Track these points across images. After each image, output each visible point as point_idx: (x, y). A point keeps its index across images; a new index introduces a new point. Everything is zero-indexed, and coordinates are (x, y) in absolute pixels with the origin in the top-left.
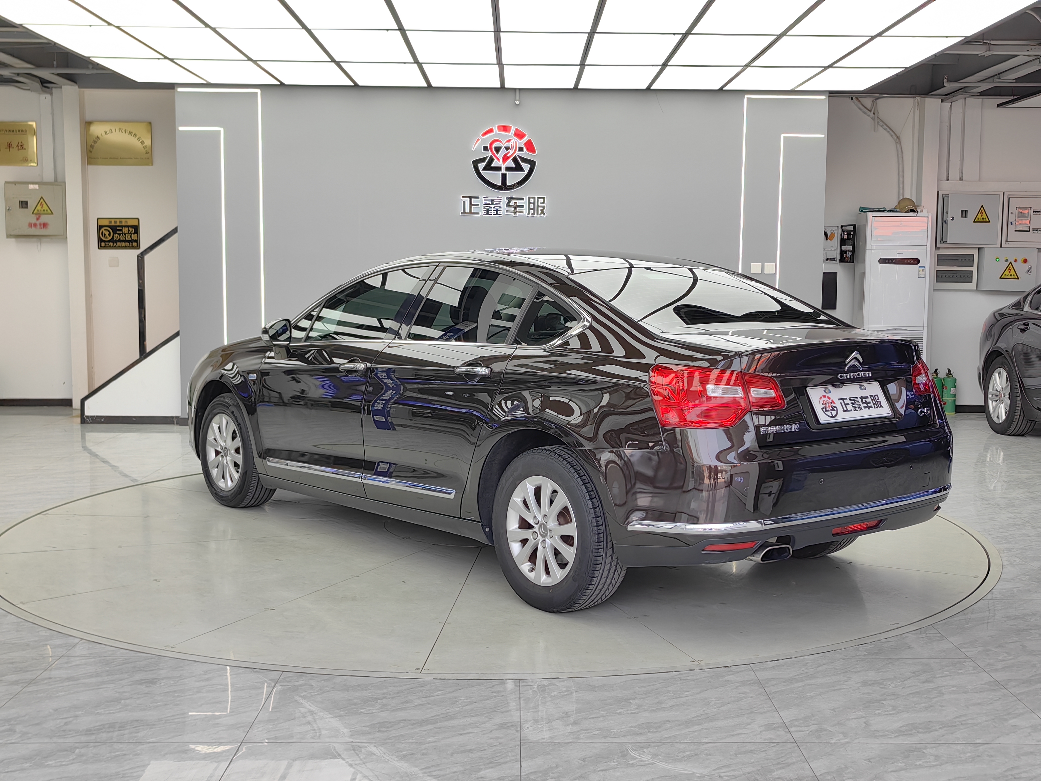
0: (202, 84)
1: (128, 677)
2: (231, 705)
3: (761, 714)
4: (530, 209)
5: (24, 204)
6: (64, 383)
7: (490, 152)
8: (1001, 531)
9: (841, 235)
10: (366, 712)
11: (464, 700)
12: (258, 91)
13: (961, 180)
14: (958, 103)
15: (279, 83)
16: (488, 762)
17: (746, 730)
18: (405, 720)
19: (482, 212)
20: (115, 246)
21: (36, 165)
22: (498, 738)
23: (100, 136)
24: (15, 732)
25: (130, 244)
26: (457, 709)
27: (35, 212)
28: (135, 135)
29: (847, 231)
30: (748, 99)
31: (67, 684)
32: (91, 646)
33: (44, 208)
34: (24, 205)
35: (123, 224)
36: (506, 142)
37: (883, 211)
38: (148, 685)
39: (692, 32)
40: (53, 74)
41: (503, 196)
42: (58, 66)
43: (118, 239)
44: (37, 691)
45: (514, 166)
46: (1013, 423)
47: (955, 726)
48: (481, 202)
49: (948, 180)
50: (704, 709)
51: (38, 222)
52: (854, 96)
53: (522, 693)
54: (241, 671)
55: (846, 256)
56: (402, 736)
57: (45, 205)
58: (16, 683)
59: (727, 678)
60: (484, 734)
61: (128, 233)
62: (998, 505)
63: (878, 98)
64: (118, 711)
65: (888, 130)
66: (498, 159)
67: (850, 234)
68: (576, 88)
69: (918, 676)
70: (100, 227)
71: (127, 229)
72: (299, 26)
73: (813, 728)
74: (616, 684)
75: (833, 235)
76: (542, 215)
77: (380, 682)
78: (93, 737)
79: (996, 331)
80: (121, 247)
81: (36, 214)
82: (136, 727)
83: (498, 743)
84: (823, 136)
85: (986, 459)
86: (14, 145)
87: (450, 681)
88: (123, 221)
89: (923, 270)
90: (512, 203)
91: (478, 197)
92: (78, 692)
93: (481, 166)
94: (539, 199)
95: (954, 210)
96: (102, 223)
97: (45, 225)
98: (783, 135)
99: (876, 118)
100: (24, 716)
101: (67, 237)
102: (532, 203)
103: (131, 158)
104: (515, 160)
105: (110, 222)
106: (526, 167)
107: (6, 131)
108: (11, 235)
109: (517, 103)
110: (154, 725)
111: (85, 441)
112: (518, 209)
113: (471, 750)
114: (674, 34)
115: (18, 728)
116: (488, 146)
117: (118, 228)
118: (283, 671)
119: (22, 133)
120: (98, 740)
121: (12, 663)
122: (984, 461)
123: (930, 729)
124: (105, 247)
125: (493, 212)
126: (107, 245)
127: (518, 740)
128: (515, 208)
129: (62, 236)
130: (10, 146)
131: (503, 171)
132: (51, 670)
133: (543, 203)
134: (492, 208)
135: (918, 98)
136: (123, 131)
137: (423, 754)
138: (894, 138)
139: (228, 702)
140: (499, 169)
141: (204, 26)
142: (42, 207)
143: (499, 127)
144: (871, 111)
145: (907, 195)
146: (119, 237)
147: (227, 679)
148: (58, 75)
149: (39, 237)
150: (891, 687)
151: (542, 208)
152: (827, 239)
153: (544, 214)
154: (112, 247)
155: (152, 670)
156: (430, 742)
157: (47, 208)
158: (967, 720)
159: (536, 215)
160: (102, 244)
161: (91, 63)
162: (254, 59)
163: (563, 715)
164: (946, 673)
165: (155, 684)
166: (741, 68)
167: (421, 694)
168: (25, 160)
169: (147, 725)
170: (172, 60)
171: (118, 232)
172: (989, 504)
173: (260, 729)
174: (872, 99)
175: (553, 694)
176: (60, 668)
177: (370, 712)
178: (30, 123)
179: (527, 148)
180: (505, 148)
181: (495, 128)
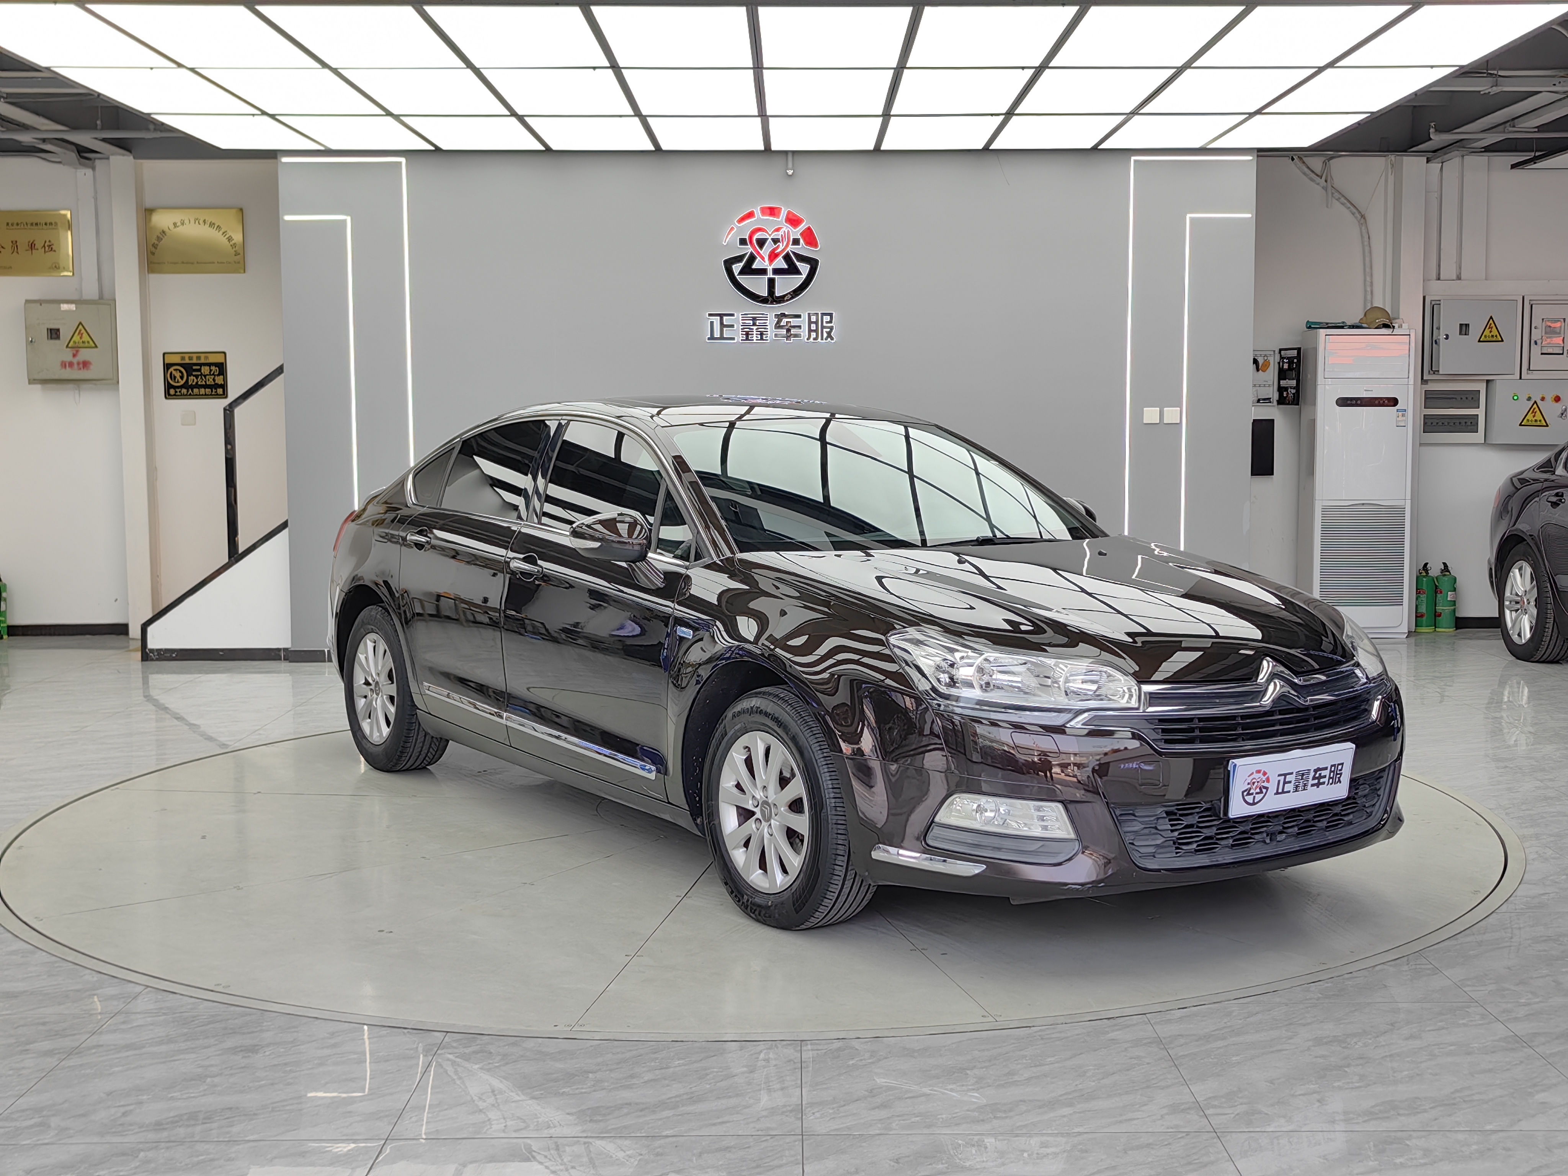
0: (318, 151)
1: (216, 1042)
2: (369, 1084)
3: (1162, 1089)
4: (810, 331)
5: (54, 334)
6: (116, 600)
7: (749, 246)
8: (1523, 807)
9: (1279, 363)
10: (571, 1092)
11: (717, 1072)
12: (403, 160)
13: (1459, 278)
14: (1454, 163)
15: (433, 148)
16: (754, 1165)
17: (1140, 1113)
18: (630, 1104)
19: (739, 337)
20: (190, 394)
21: (71, 274)
22: (768, 1129)
23: (166, 230)
24: (49, 1127)
25: (212, 391)
26: (708, 1086)
27: (71, 344)
28: (219, 228)
29: (1288, 358)
30: (1135, 161)
31: (126, 1054)
32: (160, 997)
33: (83, 339)
34: (54, 336)
35: (202, 361)
36: (772, 233)
37: (1342, 327)
38: (246, 1055)
39: (1050, 66)
40: (96, 138)
41: (770, 313)
42: (103, 128)
43: (194, 383)
44: (81, 1065)
45: (786, 267)
46: (1543, 643)
47: (1454, 1104)
48: (737, 320)
49: (1439, 279)
50: (1077, 1082)
51: (75, 361)
52: (1295, 155)
53: (805, 1062)
54: (384, 1031)
55: (1287, 395)
56: (625, 1127)
57: (85, 335)
58: (49, 1053)
59: (1111, 1035)
60: (747, 1124)
61: (210, 375)
62: (1520, 769)
63: (1332, 158)
64: (201, 1094)
65: (1349, 205)
66: (763, 258)
67: (1293, 362)
68: (877, 149)
69: (1398, 1029)
70: (167, 366)
71: (207, 368)
72: (461, 64)
73: (1241, 1109)
74: (945, 1046)
75: (1267, 364)
76: (829, 339)
77: (591, 1046)
78: (165, 1134)
79: (1514, 505)
80: (200, 395)
81: (72, 348)
82: (229, 1118)
83: (769, 1138)
84: (1250, 215)
85: (1502, 698)
86: (39, 245)
87: (697, 1044)
88: (202, 356)
89: (1403, 415)
90: (784, 322)
91: (733, 315)
92: (141, 1067)
93: (737, 268)
94: (824, 317)
95: (1448, 324)
96: (170, 360)
97: (85, 364)
98: (1188, 216)
99: (1329, 187)
100: (63, 1103)
101: (118, 382)
102: (813, 322)
103: (214, 263)
104: (787, 258)
105: (183, 358)
106: (804, 268)
107: (27, 224)
108: (34, 380)
109: (790, 172)
110: (255, 1114)
111: (148, 687)
112: (793, 331)
113: (728, 1148)
114: (1023, 68)
115: (54, 1121)
116: (747, 237)
117: (194, 367)
118: (447, 1032)
119: (51, 227)
120: (173, 1139)
121: (44, 1024)
122: (1501, 702)
123: (1416, 1108)
124: (175, 396)
125: (755, 336)
126: (178, 393)
127: (799, 1131)
128: (788, 330)
129: (111, 379)
130: (32, 246)
131: (770, 275)
132: (101, 1033)
133: (831, 322)
134: (755, 330)
135: (1393, 157)
136: (201, 222)
137: (657, 1155)
138: (1356, 218)
139: (366, 1080)
140: (763, 272)
141: (320, 66)
142: (81, 338)
143: (762, 209)
144: (1321, 177)
145: (1378, 303)
146: (195, 380)
147: (364, 1043)
148: (104, 140)
149: (77, 382)
150: (1357, 1046)
151: (828, 330)
152: (1258, 370)
153: (832, 339)
154: (186, 395)
155: (252, 1032)
156: (667, 1136)
157: (89, 339)
158: (1473, 1095)
159: (819, 340)
160: (171, 391)
161: (152, 122)
162: (395, 113)
163: (866, 1093)
164: (1440, 1024)
165: (257, 1053)
166: (1124, 117)
167: (653, 1064)
168: (56, 267)
169: (245, 1115)
170: (273, 116)
171: (194, 373)
172: (1506, 767)
173: (414, 1119)
174: (1323, 159)
175: (851, 1062)
176: (115, 1031)
177: (577, 1091)
178: (63, 212)
179: (805, 240)
180: (772, 239)
181: (757, 211)
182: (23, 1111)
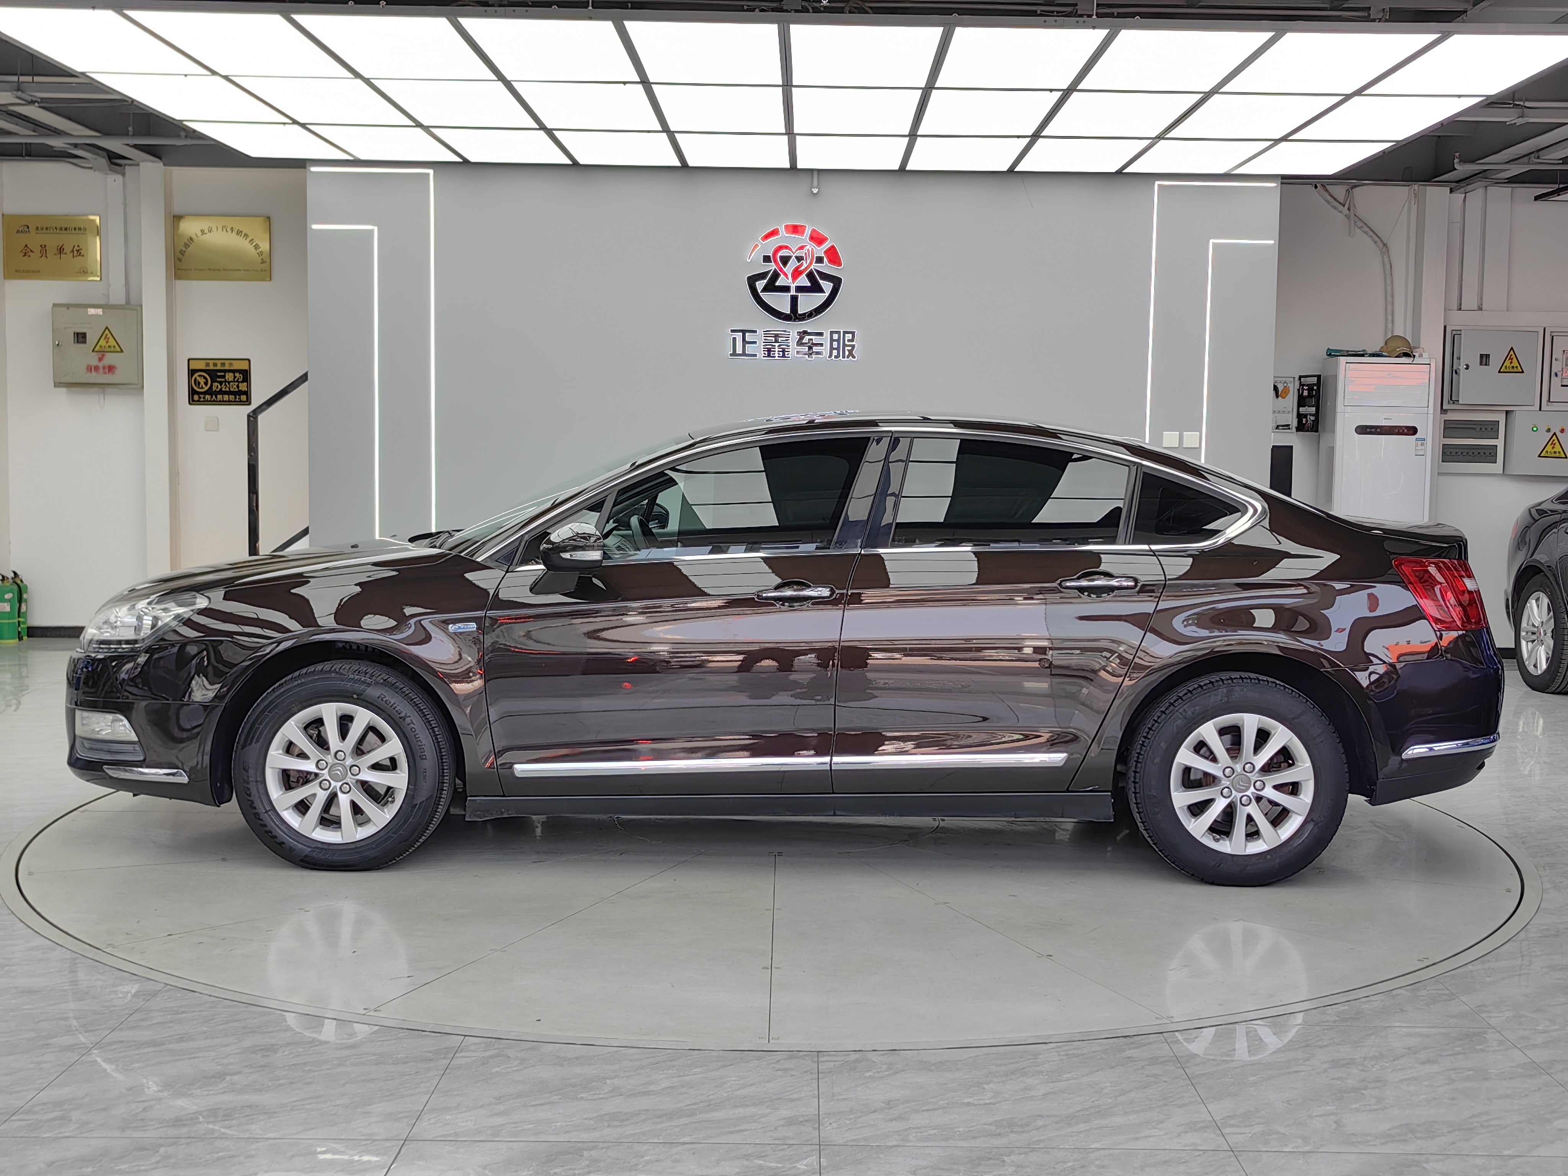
0: (347, 160)
1: (236, 1041)
3: (1179, 1107)
4: (832, 349)
5: (81, 338)
7: (773, 264)
8: (1540, 837)
9: (1299, 390)
10: (589, 1098)
11: (735, 1081)
12: (431, 172)
13: (1480, 309)
14: (1476, 195)
15: (460, 160)
17: (1156, 1130)
18: (647, 1110)
19: (761, 354)
20: (214, 401)
21: (99, 279)
22: (785, 1138)
23: (194, 237)
24: (70, 1120)
25: (236, 398)
26: (725, 1095)
27: (97, 349)
28: (246, 235)
29: (1307, 385)
30: (1159, 186)
31: (147, 1050)
32: (179, 995)
33: (109, 344)
35: (227, 367)
36: (796, 251)
37: (1362, 355)
38: (266, 1054)
39: (1078, 88)
40: (128, 145)
41: (793, 330)
42: (135, 135)
43: (218, 390)
45: (809, 285)
46: (1559, 674)
47: (1471, 1129)
48: (759, 337)
49: (1460, 309)
50: (1094, 1099)
51: (101, 365)
52: (1318, 183)
53: (822, 1073)
54: (402, 1034)
55: (1307, 421)
56: (643, 1133)
57: (111, 339)
58: (70, 1048)
59: (1128, 1053)
60: (764, 1132)
61: (234, 381)
62: (1536, 798)
63: (1356, 186)
64: (221, 1091)
65: (1372, 234)
66: (786, 275)
67: (1313, 389)
68: (902, 169)
69: (1415, 1053)
70: (192, 372)
71: (231, 374)
72: (493, 76)
73: (1257, 1129)
74: (961, 1061)
75: (1286, 391)
76: (851, 358)
77: (609, 1053)
78: (185, 1130)
79: (1532, 536)
80: (223, 401)
81: (97, 352)
82: (248, 1116)
83: (786, 1147)
84: (1272, 242)
85: (1518, 729)
86: (68, 249)
87: (714, 1053)
88: (227, 362)
89: (1422, 445)
90: (806, 339)
91: (755, 332)
92: (162, 1063)
93: (760, 285)
94: (846, 335)
95: (1469, 354)
96: (195, 366)
97: (111, 369)
98: (1211, 241)
99: (1352, 216)
100: (84, 1097)
101: (143, 387)
102: (835, 340)
103: (240, 270)
104: (810, 276)
105: (208, 365)
106: (827, 286)
107: (56, 228)
108: (60, 383)
109: (815, 191)
110: (275, 1113)
112: (815, 349)
113: (745, 1156)
114: (1051, 90)
115: (75, 1115)
116: (771, 255)
117: (218, 374)
118: (465, 1036)
119: (80, 232)
120: (193, 1135)
121: (64, 1019)
122: (1515, 732)
123: (1433, 1132)
124: (199, 402)
125: (777, 353)
126: (202, 399)
127: (816, 1141)
128: (810, 348)
129: (135, 384)
130: (61, 250)
131: (793, 292)
132: (121, 1030)
133: (852, 340)
134: (776, 347)
135: (1416, 187)
136: (229, 229)
137: (676, 1161)
138: (1378, 247)
140: (786, 289)
141: (352, 76)
142: (107, 342)
143: (787, 227)
144: (1344, 206)
145: (1399, 332)
146: (219, 387)
148: (136, 146)
149: (102, 386)
150: (1374, 1069)
151: (850, 348)
152: (1277, 397)
153: (854, 357)
154: (210, 401)
155: (271, 1032)
156: (684, 1143)
157: (115, 344)
158: (1491, 1120)
159: (841, 357)
160: (195, 396)
161: (184, 130)
162: (425, 124)
163: (883, 1105)
164: (1456, 1049)
165: (276, 1053)
166: (1150, 141)
167: (670, 1071)
168: (84, 271)
169: (265, 1113)
170: (303, 126)
171: (218, 380)
172: (1522, 796)
173: (433, 1121)
174: (1346, 187)
175: (868, 1074)
176: (134, 1028)
177: (596, 1097)
178: (92, 217)
179: (828, 257)
180: (797, 258)
181: (782, 229)
182: (44, 1104)
